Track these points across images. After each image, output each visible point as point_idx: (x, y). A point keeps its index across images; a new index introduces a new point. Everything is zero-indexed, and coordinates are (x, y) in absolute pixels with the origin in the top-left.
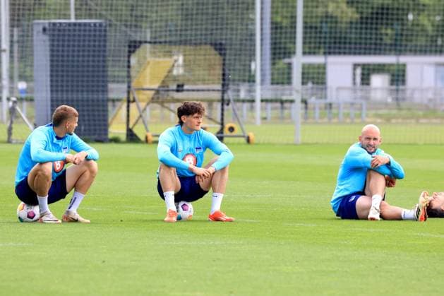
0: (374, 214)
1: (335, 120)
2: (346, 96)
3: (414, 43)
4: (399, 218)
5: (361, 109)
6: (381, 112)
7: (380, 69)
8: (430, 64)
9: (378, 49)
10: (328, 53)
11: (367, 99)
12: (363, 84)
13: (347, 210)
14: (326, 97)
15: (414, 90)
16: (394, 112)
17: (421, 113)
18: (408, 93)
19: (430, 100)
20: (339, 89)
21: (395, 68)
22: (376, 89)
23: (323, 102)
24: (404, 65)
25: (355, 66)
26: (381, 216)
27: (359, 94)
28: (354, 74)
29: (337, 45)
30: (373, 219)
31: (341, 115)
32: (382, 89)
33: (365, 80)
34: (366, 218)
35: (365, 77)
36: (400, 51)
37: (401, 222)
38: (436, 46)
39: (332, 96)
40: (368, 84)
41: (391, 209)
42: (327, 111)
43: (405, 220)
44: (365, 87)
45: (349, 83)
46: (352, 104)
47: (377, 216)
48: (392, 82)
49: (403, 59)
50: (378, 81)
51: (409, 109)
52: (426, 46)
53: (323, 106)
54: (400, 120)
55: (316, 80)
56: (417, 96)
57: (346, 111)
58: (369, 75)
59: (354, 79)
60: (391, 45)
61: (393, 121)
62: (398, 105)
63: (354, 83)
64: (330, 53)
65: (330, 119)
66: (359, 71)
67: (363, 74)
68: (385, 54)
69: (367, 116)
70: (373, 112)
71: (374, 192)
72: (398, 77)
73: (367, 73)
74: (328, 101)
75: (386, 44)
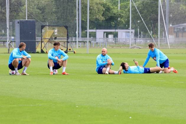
0: (107, 72)
1: (99, 47)
2: (102, 40)
3: (120, 26)
4: (114, 74)
5: (105, 44)
6: (111, 45)
7: (111, 33)
8: (124, 32)
9: (110, 28)
11: (107, 41)
12: (106, 37)
13: (100, 71)
14: (96, 41)
15: (120, 39)
16: (114, 45)
17: (121, 45)
18: (118, 40)
19: (124, 42)
20: (99, 39)
21: (114, 33)
22: (110, 38)
23: (95, 42)
24: (117, 32)
25: (104, 32)
26: (109, 73)
27: (105, 40)
28: (104, 35)
29: (100, 27)
30: (107, 74)
31: (100, 46)
34: (105, 74)
36: (117, 28)
38: (126, 27)
39: (98, 40)
40: (108, 37)
41: (112, 71)
42: (96, 45)
45: (103, 37)
46: (103, 43)
47: (108, 73)
48: (114, 37)
49: (117, 31)
50: (110, 36)
51: (118, 44)
52: (123, 27)
53: (95, 43)
54: (116, 47)
55: (94, 36)
56: (121, 41)
57: (101, 45)
58: (108, 35)
59: (104, 36)
60: (114, 27)
61: (114, 47)
62: (115, 43)
63: (104, 37)
64: (98, 29)
65: (97, 47)
67: (106, 35)
68: (113, 29)
69: (107, 46)
70: (109, 45)
72: (116, 35)
75: (113, 27)
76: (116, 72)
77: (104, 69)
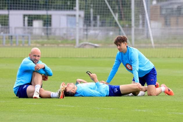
0: (36, 95)
1: (14, 45)
2: (20, 32)
3: (55, 4)
4: (49, 97)
5: (28, 39)
6: (38, 41)
7: (38, 17)
8: (64, 15)
9: (36, 7)
10: (10, 9)
11: (31, 33)
12: (29, 25)
13: (22, 93)
14: (9, 33)
15: (56, 29)
16: (46, 40)
17: (60, 41)
18: (53, 31)
19: (65, 34)
20: (15, 28)
21: (46, 17)
22: (36, 28)
23: (8, 35)
24: (51, 16)
25: (25, 16)
26: (40, 96)
27: (27, 31)
28: (24, 20)
29: (15, 5)
30: (35, 98)
31: (17, 42)
32: (39, 28)
33: (30, 23)
34: (32, 97)
35: (30, 22)
36: (49, 8)
37: (50, 99)
38: (67, 5)
39: (12, 32)
40: (32, 26)
41: (45, 92)
42: (10, 40)
43: (53, 98)
44: (30, 27)
45: (21, 24)
46: (23, 36)
47: (38, 96)
48: (44, 25)
49: (50, 12)
50: (37, 24)
51: (54, 39)
52: (62, 6)
53: (7, 37)
54: (49, 45)
55: (3, 24)
56: (58, 33)
57: (20, 40)
58: (32, 20)
59: (24, 23)
60: (43, 5)
61: (45, 45)
62: (48, 37)
63: (24, 25)
64: (11, 9)
65: (11, 44)
66: (26, 18)
67: (29, 20)
68: (40, 10)
69: (31, 43)
70: (35, 41)
71: (36, 83)
72: (47, 22)
73: (31, 20)
74: (10, 34)
75: (41, 5)
76: (55, 94)
77: (29, 88)
